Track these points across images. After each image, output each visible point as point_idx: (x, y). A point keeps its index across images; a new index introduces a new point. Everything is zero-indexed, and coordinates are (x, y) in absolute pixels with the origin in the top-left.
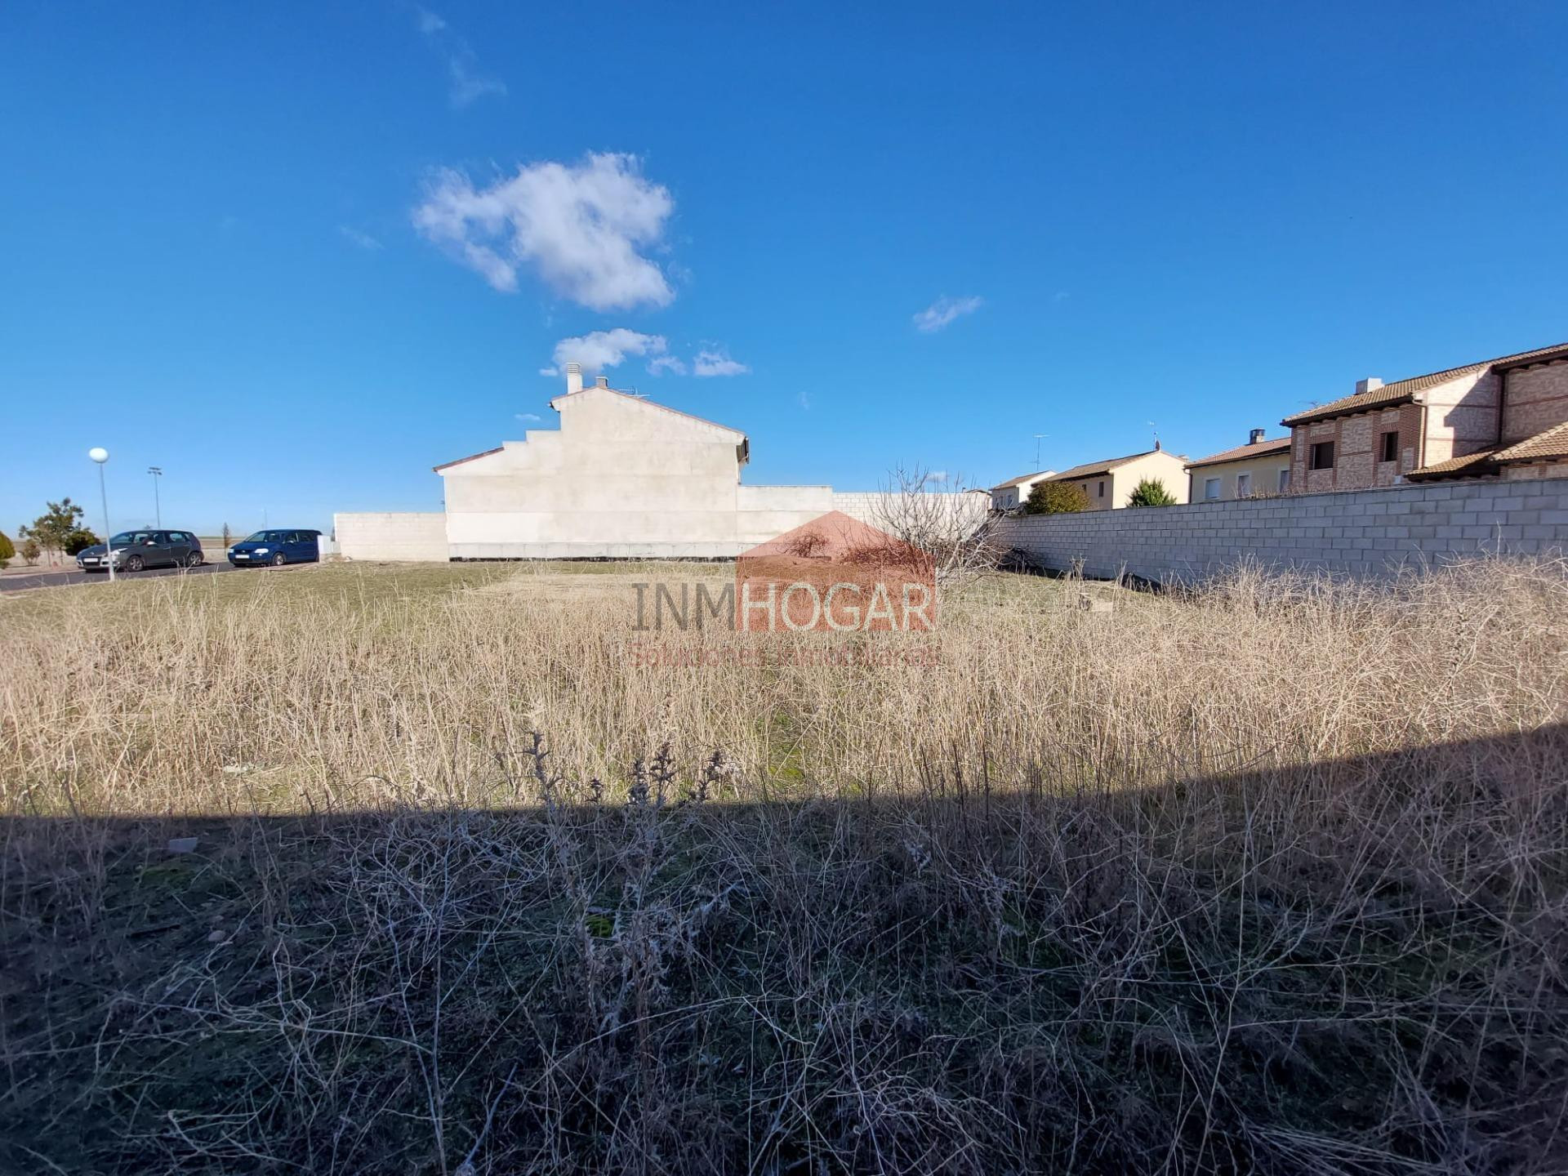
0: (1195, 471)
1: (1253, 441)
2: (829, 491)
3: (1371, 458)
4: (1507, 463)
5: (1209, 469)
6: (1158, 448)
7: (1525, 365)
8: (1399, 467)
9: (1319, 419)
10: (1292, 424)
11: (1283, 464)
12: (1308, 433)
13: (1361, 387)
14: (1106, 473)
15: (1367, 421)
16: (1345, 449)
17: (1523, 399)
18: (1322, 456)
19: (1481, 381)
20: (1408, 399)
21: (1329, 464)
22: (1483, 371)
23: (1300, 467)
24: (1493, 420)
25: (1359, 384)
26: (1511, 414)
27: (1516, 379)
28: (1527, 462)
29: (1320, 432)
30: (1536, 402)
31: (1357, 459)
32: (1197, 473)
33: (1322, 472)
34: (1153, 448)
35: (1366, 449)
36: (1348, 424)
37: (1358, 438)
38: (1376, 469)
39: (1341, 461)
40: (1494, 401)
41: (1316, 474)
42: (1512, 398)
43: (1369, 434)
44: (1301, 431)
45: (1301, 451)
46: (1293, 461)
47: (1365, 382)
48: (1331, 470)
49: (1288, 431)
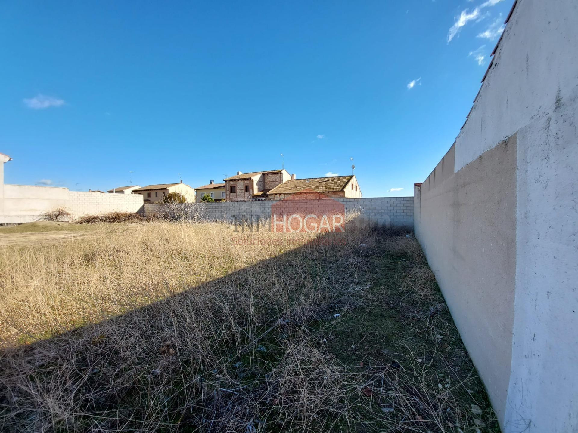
0: (197, 191)
1: (211, 183)
2: (67, 190)
3: (244, 191)
4: (269, 194)
5: (202, 190)
6: (181, 182)
7: (268, 174)
8: (249, 193)
9: (232, 180)
10: (226, 181)
11: (223, 191)
12: (229, 184)
13: (238, 174)
14: (166, 189)
15: (242, 182)
16: (238, 188)
17: (267, 181)
18: (233, 190)
19: (261, 176)
20: (250, 178)
21: (235, 192)
22: (261, 174)
23: (228, 192)
24: (263, 185)
25: (237, 172)
26: (266, 184)
27: (266, 176)
28: (272, 194)
29: (232, 183)
30: (270, 182)
31: (241, 191)
32: (198, 192)
33: (233, 194)
34: (180, 182)
35: (243, 189)
36: (238, 182)
37: (240, 186)
38: (245, 194)
39: (237, 191)
40: (263, 181)
41: (232, 194)
42: (266, 181)
43: (243, 185)
44: (228, 183)
45: (228, 188)
46: (226, 190)
47: (239, 172)
48: (235, 193)
49: (225, 182)
